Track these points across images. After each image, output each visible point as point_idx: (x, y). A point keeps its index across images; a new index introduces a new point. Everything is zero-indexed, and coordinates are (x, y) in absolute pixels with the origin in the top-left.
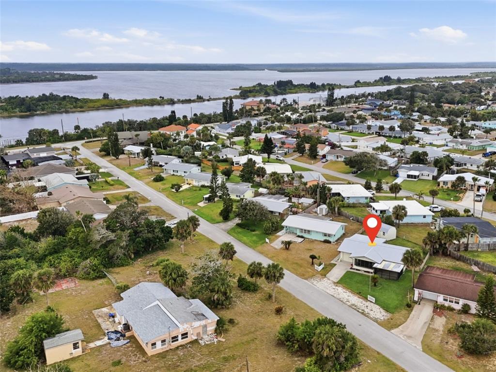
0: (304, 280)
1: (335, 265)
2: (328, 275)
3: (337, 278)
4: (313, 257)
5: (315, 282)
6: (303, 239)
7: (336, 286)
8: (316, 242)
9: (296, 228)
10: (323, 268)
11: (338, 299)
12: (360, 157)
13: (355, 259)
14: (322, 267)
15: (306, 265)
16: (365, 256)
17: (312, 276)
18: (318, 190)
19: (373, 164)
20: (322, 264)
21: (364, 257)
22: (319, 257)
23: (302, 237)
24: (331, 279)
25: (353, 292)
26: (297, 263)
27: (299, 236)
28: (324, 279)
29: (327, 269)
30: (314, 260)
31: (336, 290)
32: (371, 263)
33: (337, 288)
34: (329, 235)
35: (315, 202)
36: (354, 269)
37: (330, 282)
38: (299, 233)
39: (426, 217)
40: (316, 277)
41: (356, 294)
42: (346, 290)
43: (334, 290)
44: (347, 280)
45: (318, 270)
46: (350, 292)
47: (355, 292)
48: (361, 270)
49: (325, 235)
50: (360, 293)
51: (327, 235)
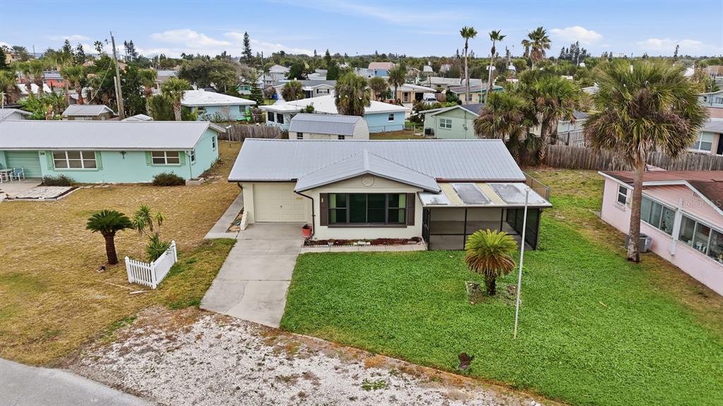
1: (232, 243)
2: (210, 299)
4: (108, 225)
6: (66, 188)
9: (34, 153)
10: (175, 269)
13: (322, 195)
14: (164, 263)
16: (367, 168)
18: (117, 80)
19: (233, 72)
20: (165, 247)
21: (368, 175)
22: (145, 212)
23: (63, 182)
24: (237, 312)
25: (414, 365)
27: (49, 182)
28: (198, 327)
29: (196, 266)
30: (119, 236)
31: (306, 385)
35: (111, 115)
37: (238, 333)
38: (50, 169)
39: (395, 117)
40: (140, 325)
41: (445, 375)
42: (368, 366)
43: (295, 391)
44: (328, 297)
45: (149, 284)
46: (403, 370)
47: (434, 360)
48: (357, 241)
49: (156, 161)
50: (465, 359)
51: (166, 157)
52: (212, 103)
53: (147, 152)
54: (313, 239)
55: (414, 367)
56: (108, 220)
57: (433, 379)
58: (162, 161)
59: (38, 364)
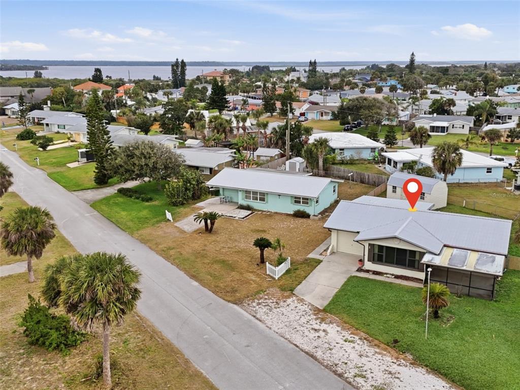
0: (231, 305)
1: (319, 262)
2: (299, 289)
3: (323, 298)
4: (262, 244)
5: (261, 312)
6: (250, 212)
7: (323, 320)
8: (277, 217)
9: (237, 190)
10: (288, 272)
11: (326, 367)
12: (356, 102)
13: (369, 244)
14: (284, 267)
15: (245, 265)
16: (396, 234)
17: (258, 293)
18: (288, 132)
19: (379, 111)
20: (285, 260)
21: (395, 238)
22: (278, 241)
23: (248, 208)
24: (307, 298)
25: (371, 338)
26: (223, 262)
27: (242, 207)
28: (289, 301)
29: (298, 272)
30: (267, 251)
31: (322, 334)
32: (413, 253)
33: (324, 326)
34: (306, 200)
35: (282, 156)
36: (368, 271)
37: (305, 307)
38: (243, 199)
39: (492, 170)
40: (267, 294)
41: (382, 345)
42: (351, 334)
43: (317, 334)
44: (351, 301)
45: (274, 276)
46: (365, 339)
47: (381, 338)
48: (386, 274)
49: (296, 202)
50: (396, 341)
51: (301, 200)
52: (351, 146)
53: (292, 197)
54: (363, 268)
55: (371, 339)
56: (262, 242)
57: (375, 345)
58: (299, 202)
59: (229, 301)
